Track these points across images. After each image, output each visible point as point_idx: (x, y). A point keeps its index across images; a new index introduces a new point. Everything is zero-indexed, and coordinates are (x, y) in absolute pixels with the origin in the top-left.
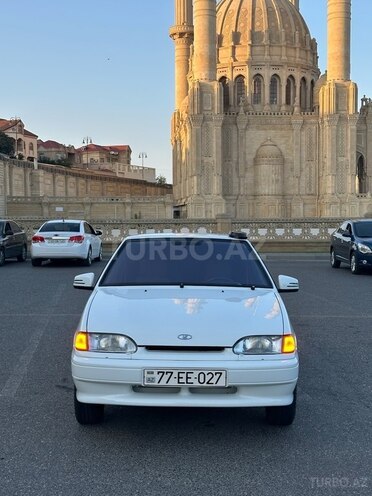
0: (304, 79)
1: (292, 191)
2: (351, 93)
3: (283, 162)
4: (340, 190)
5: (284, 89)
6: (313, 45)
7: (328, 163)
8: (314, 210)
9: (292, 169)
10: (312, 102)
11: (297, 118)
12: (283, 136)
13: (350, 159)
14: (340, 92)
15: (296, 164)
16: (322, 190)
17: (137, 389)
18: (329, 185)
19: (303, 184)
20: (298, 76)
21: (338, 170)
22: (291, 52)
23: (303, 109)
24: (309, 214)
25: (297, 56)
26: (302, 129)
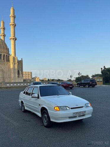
0: (7, 55)
1: (5, 77)
2: (16, 59)
3: (3, 71)
4: (15, 77)
5: (3, 57)
6: (8, 49)
7: (12, 71)
8: (10, 80)
9: (5, 73)
10: (8, 60)
11: (6, 63)
12: (3, 66)
13: (17, 71)
14: (14, 58)
15: (6, 71)
16: (11, 77)
17: (70, 118)
18: (12, 76)
19: (7, 75)
20: (6, 55)
21: (14, 73)
22: (4, 50)
23: (7, 61)
24: (9, 81)
25: (5, 51)
26: (7, 65)
